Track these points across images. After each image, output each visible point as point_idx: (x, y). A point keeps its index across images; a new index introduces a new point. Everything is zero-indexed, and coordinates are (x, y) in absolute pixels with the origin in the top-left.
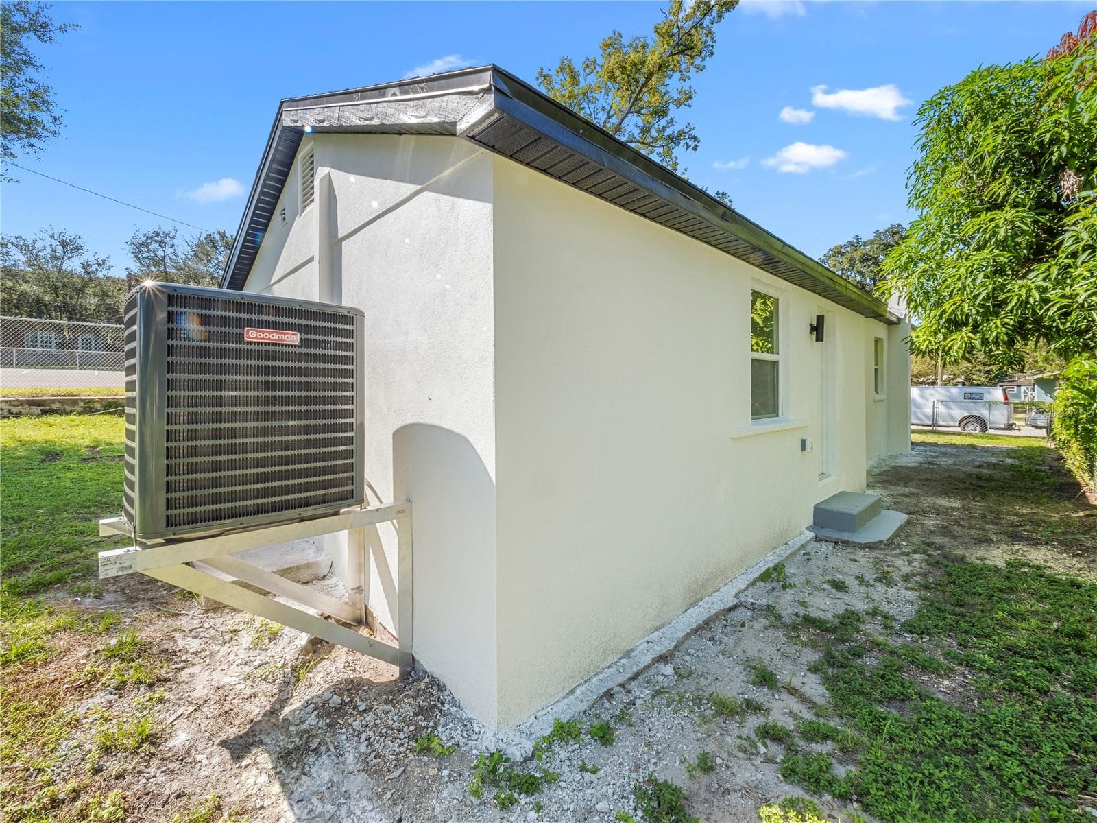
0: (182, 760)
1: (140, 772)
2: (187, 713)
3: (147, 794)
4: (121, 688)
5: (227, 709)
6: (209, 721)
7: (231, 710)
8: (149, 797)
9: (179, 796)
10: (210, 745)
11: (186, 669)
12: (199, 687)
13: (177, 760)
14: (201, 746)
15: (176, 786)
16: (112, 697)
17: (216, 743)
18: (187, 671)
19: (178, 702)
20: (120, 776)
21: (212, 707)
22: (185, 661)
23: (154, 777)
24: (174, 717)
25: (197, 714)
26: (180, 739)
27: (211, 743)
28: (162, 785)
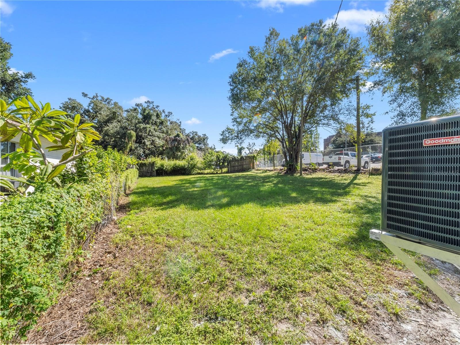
0: (399, 333)
1: (384, 321)
2: (420, 323)
3: (377, 327)
4: (410, 295)
5: (438, 339)
6: (425, 334)
7: (439, 342)
8: (376, 328)
9: (382, 338)
10: (414, 341)
11: (445, 312)
12: (440, 322)
13: (397, 330)
14: (410, 337)
15: (387, 336)
16: (405, 295)
17: (418, 343)
18: (445, 313)
19: (422, 317)
20: (378, 315)
21: (433, 332)
22: (448, 309)
23: (385, 326)
24: (414, 319)
25: (423, 327)
26: (407, 327)
27: (416, 341)
28: (384, 330)
